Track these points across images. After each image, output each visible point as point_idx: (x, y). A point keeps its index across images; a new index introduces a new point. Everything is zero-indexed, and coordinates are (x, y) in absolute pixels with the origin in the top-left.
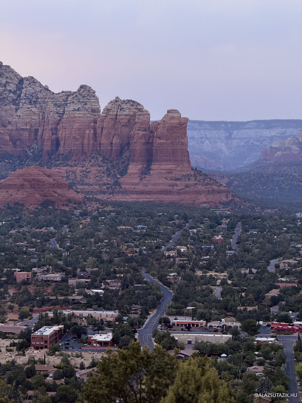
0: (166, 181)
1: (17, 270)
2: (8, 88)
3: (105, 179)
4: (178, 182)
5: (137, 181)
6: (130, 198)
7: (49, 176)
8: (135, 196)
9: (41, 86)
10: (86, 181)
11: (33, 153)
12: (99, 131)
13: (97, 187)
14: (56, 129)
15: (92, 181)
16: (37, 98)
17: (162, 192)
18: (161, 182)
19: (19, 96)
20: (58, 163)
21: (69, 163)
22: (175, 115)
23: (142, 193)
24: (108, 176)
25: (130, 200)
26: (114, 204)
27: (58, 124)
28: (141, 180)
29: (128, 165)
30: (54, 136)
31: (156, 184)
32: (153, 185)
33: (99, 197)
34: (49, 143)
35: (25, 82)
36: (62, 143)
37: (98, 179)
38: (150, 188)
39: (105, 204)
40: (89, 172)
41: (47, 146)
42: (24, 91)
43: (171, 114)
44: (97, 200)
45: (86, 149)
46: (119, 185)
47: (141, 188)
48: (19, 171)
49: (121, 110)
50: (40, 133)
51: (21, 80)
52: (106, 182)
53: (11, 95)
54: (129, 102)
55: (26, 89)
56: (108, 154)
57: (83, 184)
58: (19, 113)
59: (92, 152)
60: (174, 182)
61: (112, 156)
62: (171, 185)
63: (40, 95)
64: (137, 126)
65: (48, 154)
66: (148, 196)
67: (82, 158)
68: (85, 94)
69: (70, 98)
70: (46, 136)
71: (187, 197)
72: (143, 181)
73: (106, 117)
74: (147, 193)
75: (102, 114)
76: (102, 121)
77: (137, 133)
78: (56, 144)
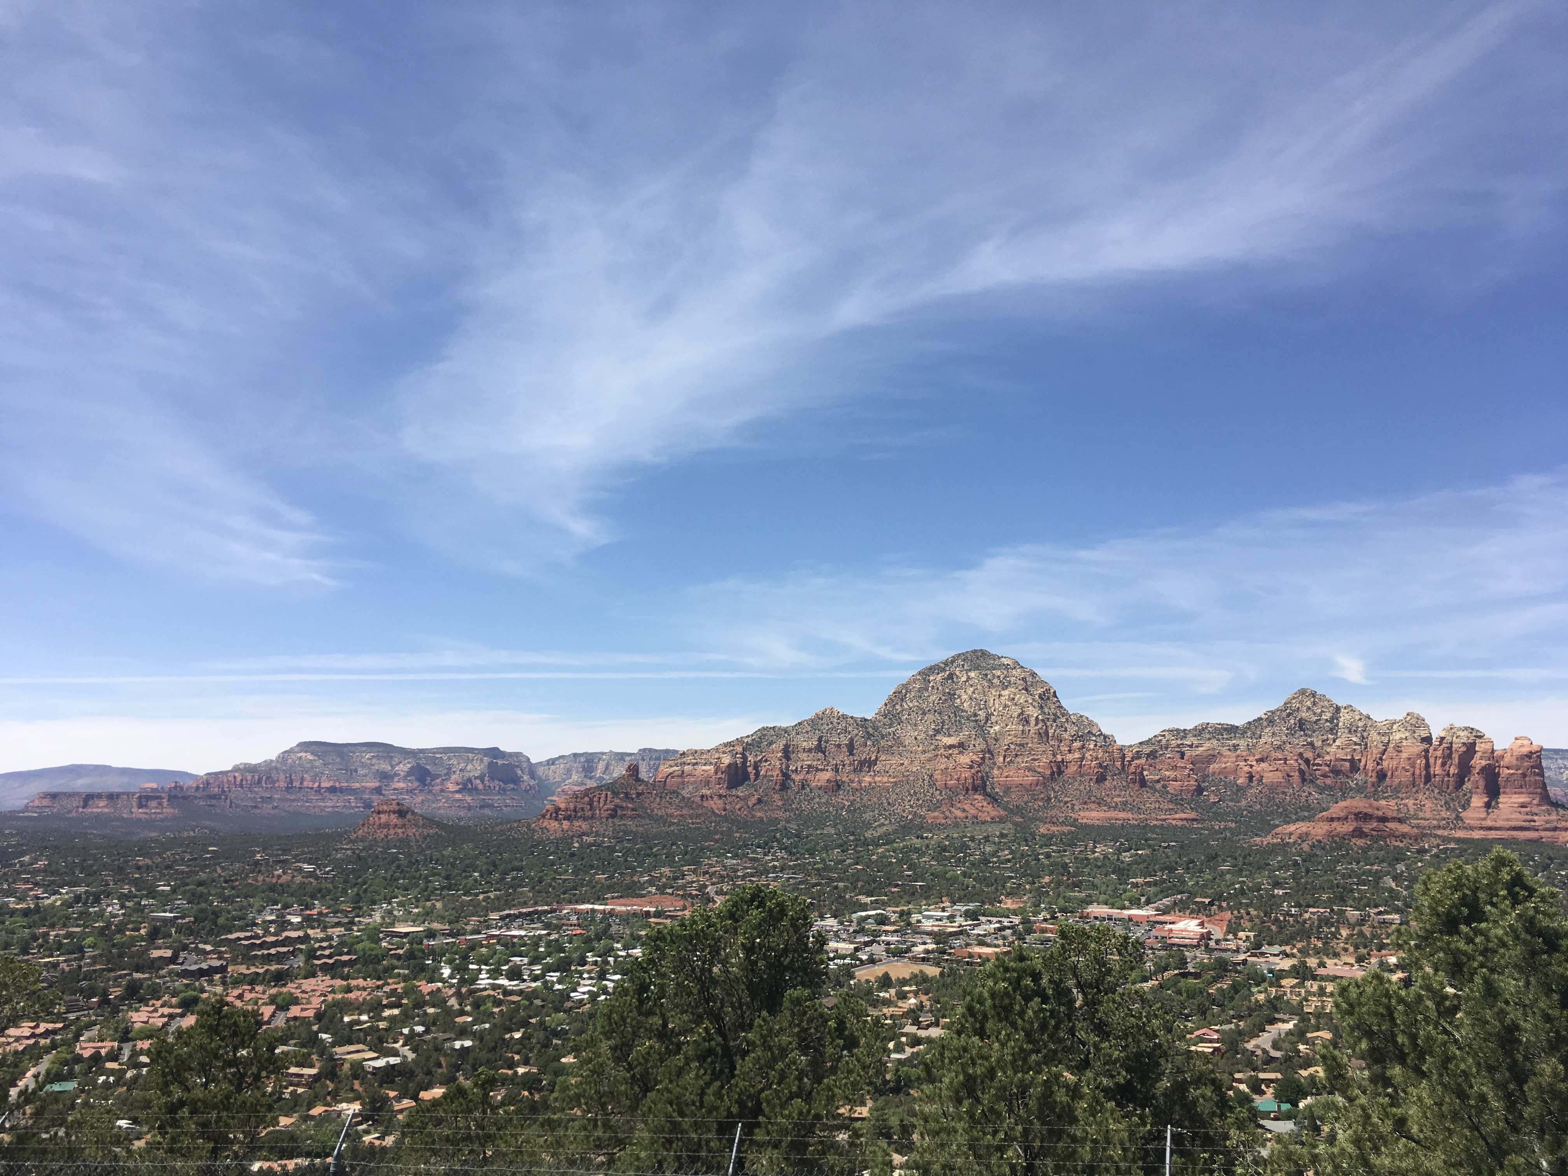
0: (1520, 816)
1: (1348, 909)
2: (1324, 717)
3: (1445, 814)
4: (1536, 818)
5: (1483, 815)
6: (1477, 835)
7: (1378, 809)
8: (1482, 832)
9: (1361, 714)
10: (1421, 815)
11: (1356, 784)
12: (1432, 761)
13: (1435, 822)
14: (1381, 759)
15: (1428, 815)
16: (1358, 727)
17: (1515, 829)
18: (1513, 816)
19: (1337, 725)
20: (1386, 795)
21: (1400, 795)
22: (1526, 742)
23: (1490, 829)
24: (1447, 809)
25: (1477, 837)
26: (1458, 841)
27: (1383, 754)
28: (1488, 814)
29: (1471, 797)
30: (1379, 767)
31: (1508, 820)
32: (1504, 820)
33: (1439, 832)
34: (1374, 774)
35: (1342, 710)
36: (1389, 774)
37: (1435, 813)
38: (1500, 823)
39: (1446, 840)
40: (1424, 805)
41: (1372, 778)
42: (1341, 719)
43: (1519, 742)
44: (1436, 836)
45: (1417, 780)
46: (1462, 820)
47: (1489, 823)
48: (1342, 804)
49: (1457, 737)
50: (1362, 764)
51: (1338, 709)
52: (1445, 816)
53: (1328, 724)
54: (1466, 728)
55: (1344, 717)
56: (1445, 786)
57: (1417, 819)
58: (1338, 743)
59: (1425, 784)
60: (1529, 817)
61: (1451, 787)
62: (1525, 821)
63: (1360, 724)
64: (1478, 755)
65: (1373, 785)
66: (1499, 832)
67: (1414, 790)
68: (1413, 721)
69: (1395, 727)
70: (1370, 766)
71: (1549, 834)
72: (1492, 816)
73: (1440, 745)
74: (1497, 829)
75: (1435, 742)
76: (1435, 750)
77: (1478, 762)
78: (1382, 776)
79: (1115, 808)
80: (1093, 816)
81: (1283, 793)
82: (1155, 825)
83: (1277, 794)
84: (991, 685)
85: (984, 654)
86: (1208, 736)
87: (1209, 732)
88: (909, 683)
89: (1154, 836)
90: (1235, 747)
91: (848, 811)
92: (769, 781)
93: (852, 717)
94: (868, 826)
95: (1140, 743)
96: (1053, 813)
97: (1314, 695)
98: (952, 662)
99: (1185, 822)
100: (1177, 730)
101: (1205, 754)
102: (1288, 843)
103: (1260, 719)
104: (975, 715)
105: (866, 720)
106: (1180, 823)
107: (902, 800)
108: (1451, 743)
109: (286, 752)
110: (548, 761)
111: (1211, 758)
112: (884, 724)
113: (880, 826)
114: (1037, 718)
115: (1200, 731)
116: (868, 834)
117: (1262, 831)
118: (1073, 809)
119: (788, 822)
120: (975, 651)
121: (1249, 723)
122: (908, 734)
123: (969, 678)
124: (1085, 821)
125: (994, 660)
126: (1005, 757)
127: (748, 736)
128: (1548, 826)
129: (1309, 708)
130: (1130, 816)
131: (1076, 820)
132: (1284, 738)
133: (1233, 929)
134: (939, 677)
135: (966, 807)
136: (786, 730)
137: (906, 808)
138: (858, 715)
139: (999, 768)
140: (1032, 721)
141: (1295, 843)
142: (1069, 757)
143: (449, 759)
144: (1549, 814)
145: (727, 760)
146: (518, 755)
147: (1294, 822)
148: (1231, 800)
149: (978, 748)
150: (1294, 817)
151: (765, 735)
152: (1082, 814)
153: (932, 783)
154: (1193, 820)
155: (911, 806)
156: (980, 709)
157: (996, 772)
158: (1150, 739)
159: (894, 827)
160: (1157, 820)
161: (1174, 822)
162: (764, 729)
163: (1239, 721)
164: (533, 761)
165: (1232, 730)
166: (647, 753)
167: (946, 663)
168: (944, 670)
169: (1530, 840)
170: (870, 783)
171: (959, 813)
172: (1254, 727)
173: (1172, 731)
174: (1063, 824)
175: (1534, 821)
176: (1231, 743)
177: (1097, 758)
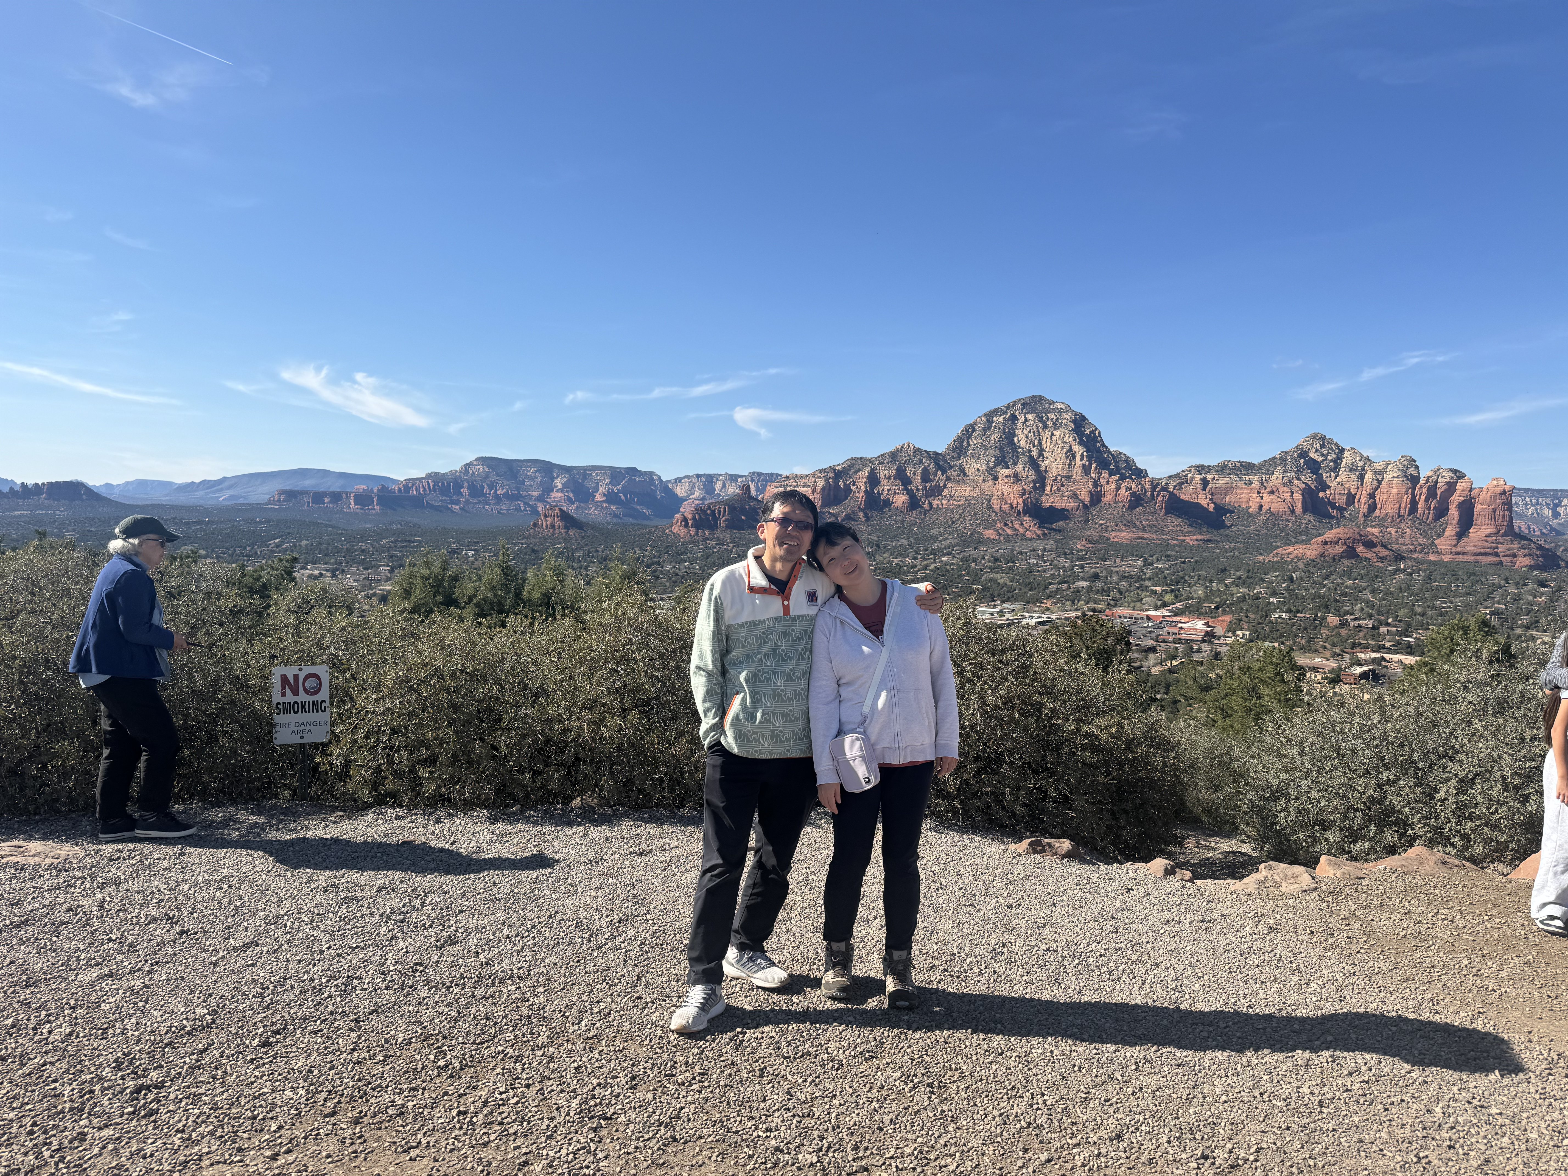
0: (1486, 544)
1: (1331, 615)
2: (1329, 458)
3: (1422, 540)
4: (1499, 546)
5: (1454, 542)
6: (1447, 558)
7: (1365, 536)
8: (1451, 556)
9: (1361, 455)
10: (1401, 540)
11: (1350, 515)
12: (1417, 496)
13: (1412, 547)
14: (1374, 493)
15: (1407, 541)
16: (1357, 467)
17: (1480, 554)
18: (1480, 544)
19: (1340, 464)
20: (1374, 523)
21: (1385, 524)
22: (1501, 482)
23: (1458, 554)
24: (1424, 537)
25: (1446, 560)
26: (1430, 563)
27: (1376, 490)
28: (1459, 541)
29: (1446, 528)
30: (1371, 501)
31: (1475, 547)
32: (1472, 547)
33: (1415, 556)
34: (1366, 506)
35: (1346, 452)
36: (1379, 506)
37: (1414, 539)
38: (1468, 549)
39: (1420, 562)
40: (1405, 533)
41: (1364, 509)
42: (1344, 460)
43: (1496, 482)
44: (1410, 558)
45: (1402, 513)
46: (1435, 546)
47: (1458, 549)
48: (1336, 531)
49: (1442, 477)
50: (1357, 498)
51: (1342, 451)
52: (1422, 542)
53: (1332, 463)
54: (1451, 470)
55: (1347, 458)
56: (1425, 517)
57: (1398, 544)
58: (1339, 479)
59: (1409, 515)
60: (1494, 545)
61: (1430, 518)
62: (1491, 548)
63: (1360, 464)
64: (1458, 492)
65: (1364, 516)
66: (1465, 557)
67: (1398, 520)
68: (1406, 463)
69: (1390, 467)
70: (1363, 500)
71: (1508, 559)
72: (1461, 543)
73: (1425, 484)
74: (1464, 554)
75: (1422, 481)
76: (1421, 487)
77: (1456, 498)
78: (1372, 508)
79: (1144, 530)
80: (1124, 536)
81: (1287, 520)
82: (1175, 545)
83: (1282, 521)
84: (1045, 427)
85: (1041, 399)
86: (1228, 471)
87: (1230, 469)
88: (975, 423)
89: (1173, 553)
90: (1251, 482)
91: (919, 527)
92: (855, 501)
93: (926, 451)
94: (934, 539)
95: (1170, 477)
96: (1089, 533)
97: (1323, 438)
98: (1014, 405)
99: (1201, 543)
100: (1203, 466)
101: (1224, 486)
102: (1286, 561)
103: (1275, 458)
104: (1030, 451)
105: (938, 454)
106: (1196, 543)
107: (964, 519)
108: (1436, 482)
109: (467, 464)
110: (676, 480)
111: (1228, 490)
112: (952, 457)
113: (944, 540)
114: (1082, 455)
115: (1222, 469)
116: (935, 546)
117: (1265, 550)
118: (1106, 530)
119: (870, 534)
120: (1033, 397)
121: (1265, 461)
122: (973, 466)
123: (1026, 420)
124: (1116, 540)
125: (1050, 404)
126: (1052, 486)
127: (839, 465)
128: (1508, 553)
129: (1317, 451)
130: (1154, 536)
131: (1108, 539)
132: (1293, 475)
133: (1232, 629)
134: (1001, 419)
135: (1017, 526)
136: (870, 461)
137: (966, 525)
138: (931, 449)
139: (1047, 495)
140: (1078, 458)
141: (1292, 561)
142: (1107, 487)
143: (597, 475)
144: (1512, 543)
145: (821, 483)
146: (651, 474)
147: (1293, 544)
148: (1242, 526)
149: (1030, 479)
150: (1293, 540)
151: (853, 464)
152: (1113, 534)
153: (990, 507)
154: (1209, 541)
155: (971, 525)
156: (1034, 446)
157: (1044, 499)
158: (1178, 474)
159: (956, 541)
160: (1177, 540)
161: (1191, 543)
162: (852, 459)
163: (1256, 461)
164: (664, 479)
165: (1248, 467)
166: (757, 476)
167: (1008, 407)
168: (1006, 413)
169: (1490, 564)
170: (938, 505)
171: (1009, 531)
172: (1269, 466)
173: (1198, 467)
174: (1097, 542)
175: (1497, 548)
176: (1247, 478)
177: (1131, 489)
